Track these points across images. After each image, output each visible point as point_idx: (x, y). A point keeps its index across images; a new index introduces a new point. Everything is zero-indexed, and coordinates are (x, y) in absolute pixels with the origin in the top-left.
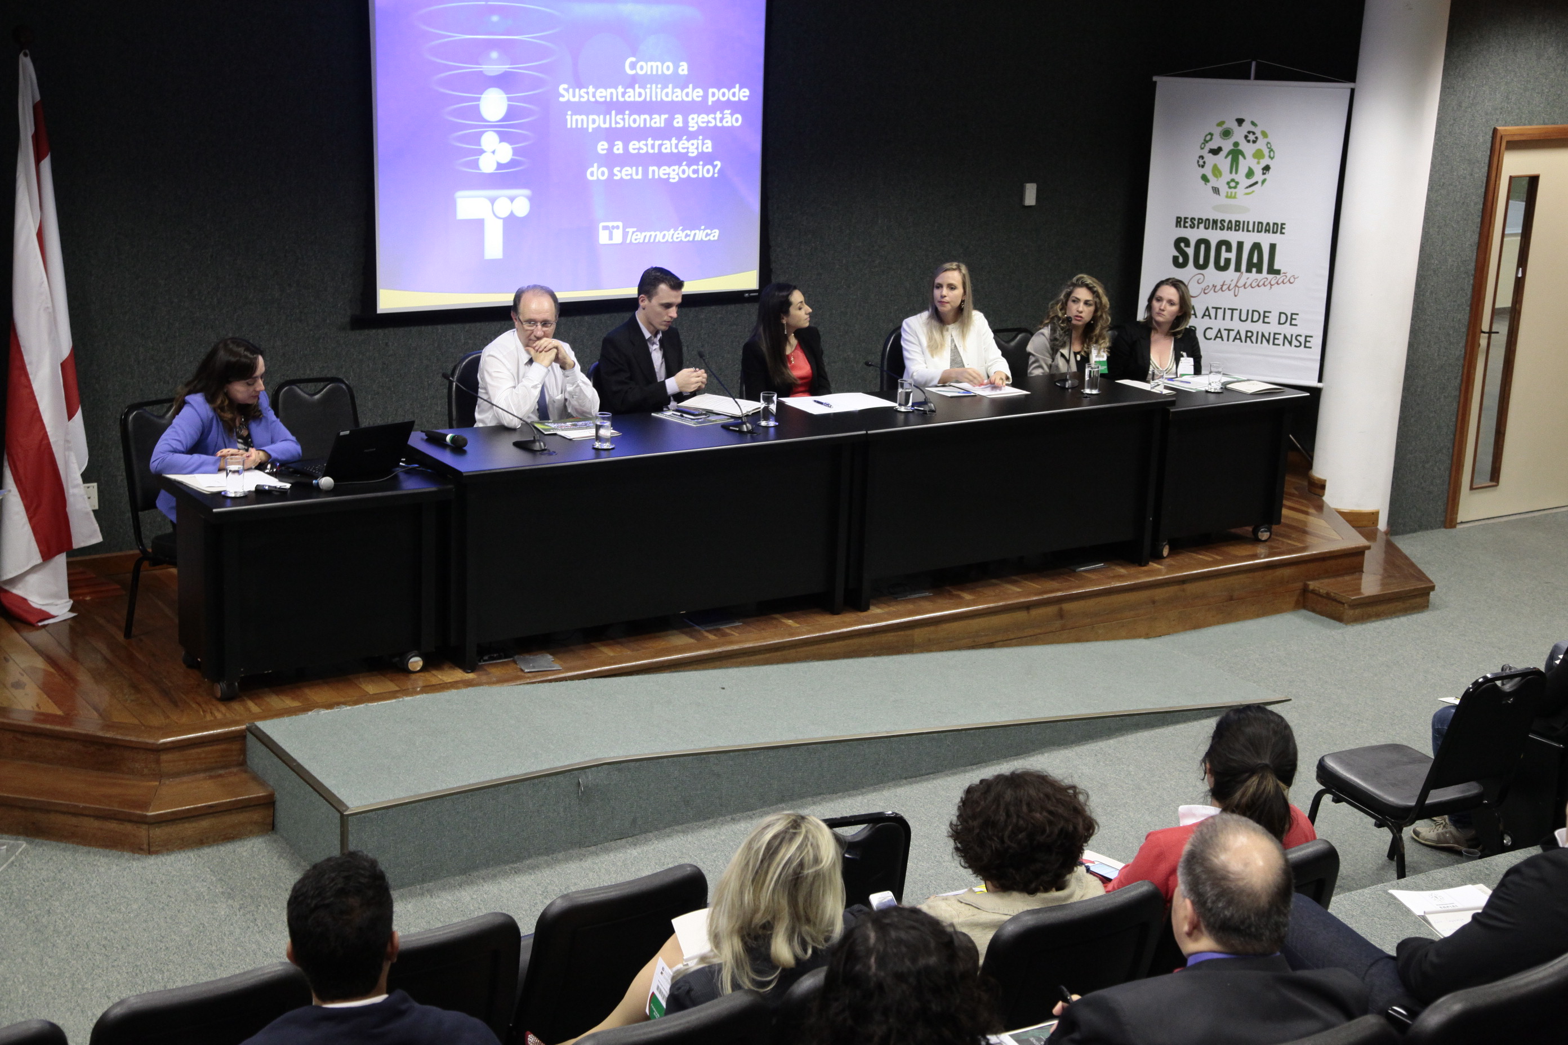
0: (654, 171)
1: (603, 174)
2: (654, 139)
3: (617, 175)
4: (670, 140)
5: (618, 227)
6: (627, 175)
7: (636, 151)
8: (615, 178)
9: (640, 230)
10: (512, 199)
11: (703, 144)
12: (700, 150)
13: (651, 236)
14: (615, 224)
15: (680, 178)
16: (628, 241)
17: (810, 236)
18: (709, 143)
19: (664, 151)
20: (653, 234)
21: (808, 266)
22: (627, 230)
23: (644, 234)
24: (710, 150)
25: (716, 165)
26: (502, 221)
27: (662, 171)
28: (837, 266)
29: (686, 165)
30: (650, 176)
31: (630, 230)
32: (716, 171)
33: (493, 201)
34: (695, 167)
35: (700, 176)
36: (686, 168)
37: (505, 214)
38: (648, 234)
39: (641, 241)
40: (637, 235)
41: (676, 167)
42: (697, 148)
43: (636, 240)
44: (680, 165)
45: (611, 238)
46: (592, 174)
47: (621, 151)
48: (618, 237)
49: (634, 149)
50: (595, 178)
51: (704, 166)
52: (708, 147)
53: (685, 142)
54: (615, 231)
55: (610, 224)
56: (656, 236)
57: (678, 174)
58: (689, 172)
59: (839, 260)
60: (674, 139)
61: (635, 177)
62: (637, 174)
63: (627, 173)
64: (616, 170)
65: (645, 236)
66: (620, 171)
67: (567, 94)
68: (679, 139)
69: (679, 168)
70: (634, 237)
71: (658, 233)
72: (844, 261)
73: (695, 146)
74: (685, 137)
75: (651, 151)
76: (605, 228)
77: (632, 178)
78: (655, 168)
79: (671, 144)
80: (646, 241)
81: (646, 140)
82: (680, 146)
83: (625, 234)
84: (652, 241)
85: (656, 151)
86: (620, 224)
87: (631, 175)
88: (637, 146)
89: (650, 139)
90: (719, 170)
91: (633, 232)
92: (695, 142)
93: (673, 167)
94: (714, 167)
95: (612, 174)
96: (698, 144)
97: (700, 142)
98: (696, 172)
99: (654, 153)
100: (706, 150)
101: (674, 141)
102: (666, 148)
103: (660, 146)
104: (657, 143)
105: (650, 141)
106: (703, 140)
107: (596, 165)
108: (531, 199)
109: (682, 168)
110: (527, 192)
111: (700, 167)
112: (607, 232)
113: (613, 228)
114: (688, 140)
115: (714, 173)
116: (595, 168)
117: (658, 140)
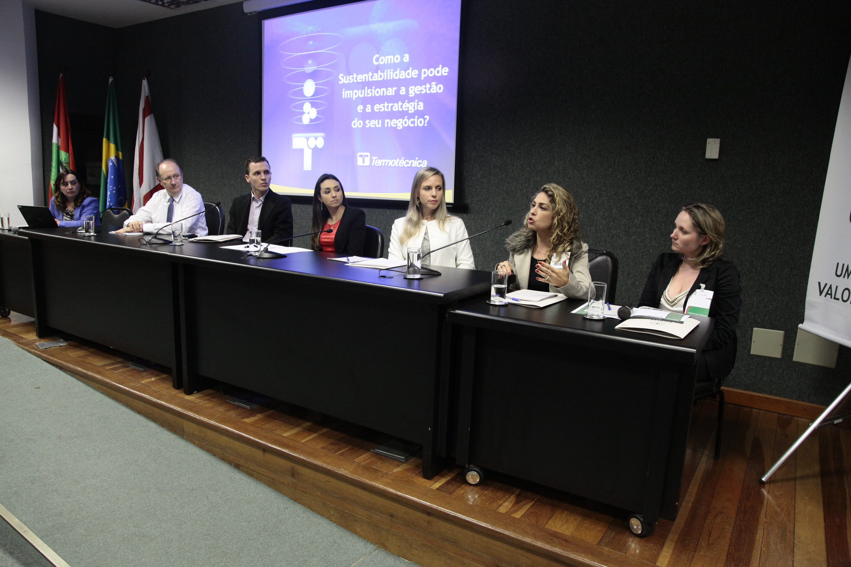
0: (388, 122)
1: (360, 124)
2: (388, 103)
3: (367, 125)
4: (398, 103)
5: (367, 156)
6: (373, 125)
7: (378, 110)
8: (367, 126)
9: (380, 158)
10: (316, 138)
11: (418, 105)
12: (416, 109)
13: (385, 162)
14: (366, 154)
15: (403, 126)
16: (373, 165)
17: (497, 170)
18: (421, 104)
19: (394, 110)
20: (387, 161)
21: (496, 192)
22: (372, 158)
23: (382, 161)
24: (422, 108)
25: (426, 118)
26: (311, 150)
27: (392, 123)
28: (519, 194)
29: (407, 118)
30: (386, 126)
31: (374, 158)
32: (426, 122)
33: (308, 139)
34: (412, 120)
35: (416, 125)
36: (407, 120)
37: (313, 147)
38: (384, 161)
39: (380, 165)
40: (378, 161)
41: (401, 120)
42: (414, 108)
43: (377, 164)
44: (403, 118)
45: (364, 162)
46: (354, 124)
47: (370, 111)
48: (367, 163)
49: (377, 109)
50: (356, 127)
51: (418, 119)
52: (421, 106)
53: (407, 104)
54: (366, 158)
55: (363, 154)
56: (388, 162)
57: (402, 124)
58: (409, 123)
59: (521, 190)
60: (400, 102)
61: (377, 126)
62: (378, 124)
63: (373, 123)
64: (367, 121)
65: (382, 162)
66: (369, 123)
67: (343, 79)
68: (403, 102)
69: (403, 121)
70: (376, 162)
71: (390, 160)
72: (525, 191)
73: (413, 106)
74: (406, 101)
75: (386, 110)
76: (361, 156)
77: (376, 127)
78: (389, 120)
79: (398, 106)
80: (383, 165)
81: (384, 103)
82: (404, 106)
83: (371, 160)
84: (386, 165)
85: (390, 110)
86: (369, 154)
87: (375, 125)
88: (379, 107)
89: (386, 103)
90: (428, 122)
91: (376, 159)
92: (413, 103)
93: (399, 120)
94: (425, 119)
95: (365, 124)
96: (415, 105)
97: (416, 103)
98: (413, 122)
99: (388, 111)
100: (419, 109)
101: (400, 103)
102: (395, 108)
103: (392, 107)
104: (390, 105)
105: (386, 104)
106: (418, 102)
107: (356, 119)
108: (324, 138)
109: (404, 120)
110: (323, 134)
111: (416, 120)
112: (362, 158)
113: (365, 156)
114: (408, 102)
115: (424, 123)
116: (356, 121)
117: (391, 103)
